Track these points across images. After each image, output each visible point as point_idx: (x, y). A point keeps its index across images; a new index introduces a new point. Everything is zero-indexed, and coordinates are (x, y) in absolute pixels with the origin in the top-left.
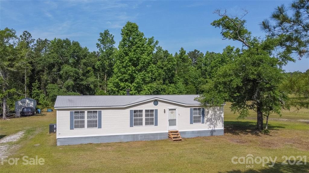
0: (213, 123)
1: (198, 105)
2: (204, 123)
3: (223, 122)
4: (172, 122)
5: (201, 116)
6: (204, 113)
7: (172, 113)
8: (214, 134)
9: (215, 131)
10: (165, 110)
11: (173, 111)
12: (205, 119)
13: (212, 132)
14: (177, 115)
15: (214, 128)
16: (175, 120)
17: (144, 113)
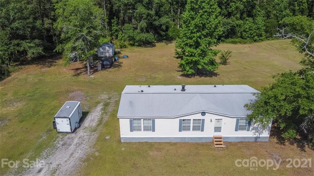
0: (259, 131)
1: (245, 117)
2: (249, 131)
3: (270, 131)
4: (218, 129)
5: (247, 125)
6: (250, 123)
7: (218, 122)
8: (258, 140)
9: (259, 137)
10: (211, 119)
11: (219, 120)
12: (251, 128)
13: (256, 138)
14: (223, 123)
15: (259, 135)
16: (221, 127)
17: (192, 122)
